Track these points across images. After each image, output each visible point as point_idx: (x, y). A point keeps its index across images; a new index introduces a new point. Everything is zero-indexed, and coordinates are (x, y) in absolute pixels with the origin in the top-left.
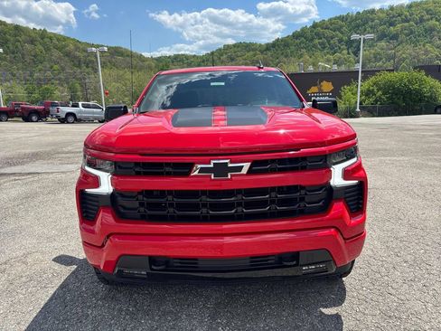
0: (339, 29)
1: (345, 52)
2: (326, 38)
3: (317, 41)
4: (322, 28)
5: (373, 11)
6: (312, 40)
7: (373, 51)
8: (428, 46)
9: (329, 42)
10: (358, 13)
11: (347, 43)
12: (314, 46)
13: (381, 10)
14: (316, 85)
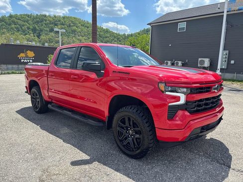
0: (27, 21)
1: (32, 35)
2: (20, 25)
3: (13, 26)
4: (16, 19)
5: (45, 16)
6: (10, 24)
7: (48, 37)
8: (74, 38)
9: (21, 28)
10: (37, 15)
11: (32, 30)
12: (12, 28)
13: (49, 16)
14: (23, 52)
